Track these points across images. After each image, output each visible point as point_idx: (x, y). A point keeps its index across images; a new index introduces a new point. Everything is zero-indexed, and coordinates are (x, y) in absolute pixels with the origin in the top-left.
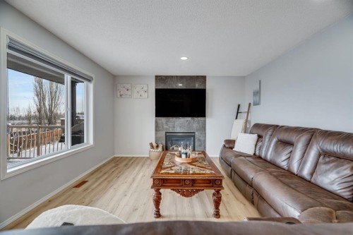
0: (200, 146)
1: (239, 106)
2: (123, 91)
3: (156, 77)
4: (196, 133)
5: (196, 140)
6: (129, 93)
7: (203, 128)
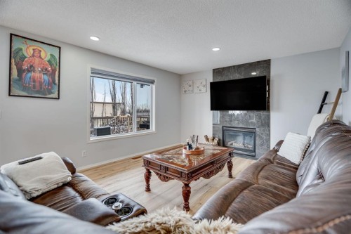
0: (262, 145)
1: (326, 93)
2: (187, 87)
3: (214, 70)
4: (257, 129)
5: (257, 138)
6: (191, 88)
7: (267, 124)
